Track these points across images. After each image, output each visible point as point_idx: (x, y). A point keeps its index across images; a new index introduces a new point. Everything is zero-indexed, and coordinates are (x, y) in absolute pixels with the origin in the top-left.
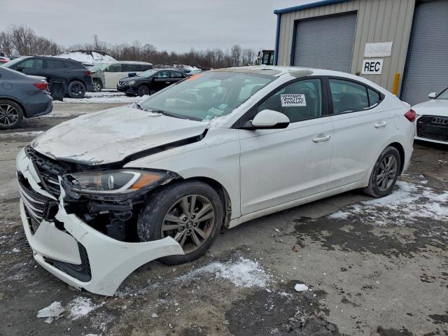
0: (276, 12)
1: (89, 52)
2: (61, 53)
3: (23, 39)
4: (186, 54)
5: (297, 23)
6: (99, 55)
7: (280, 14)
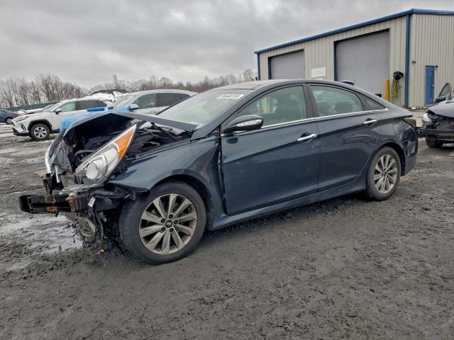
0: (256, 53)
1: (110, 92)
2: (85, 95)
3: (50, 86)
4: (201, 83)
5: (270, 59)
6: (119, 93)
7: (259, 54)
